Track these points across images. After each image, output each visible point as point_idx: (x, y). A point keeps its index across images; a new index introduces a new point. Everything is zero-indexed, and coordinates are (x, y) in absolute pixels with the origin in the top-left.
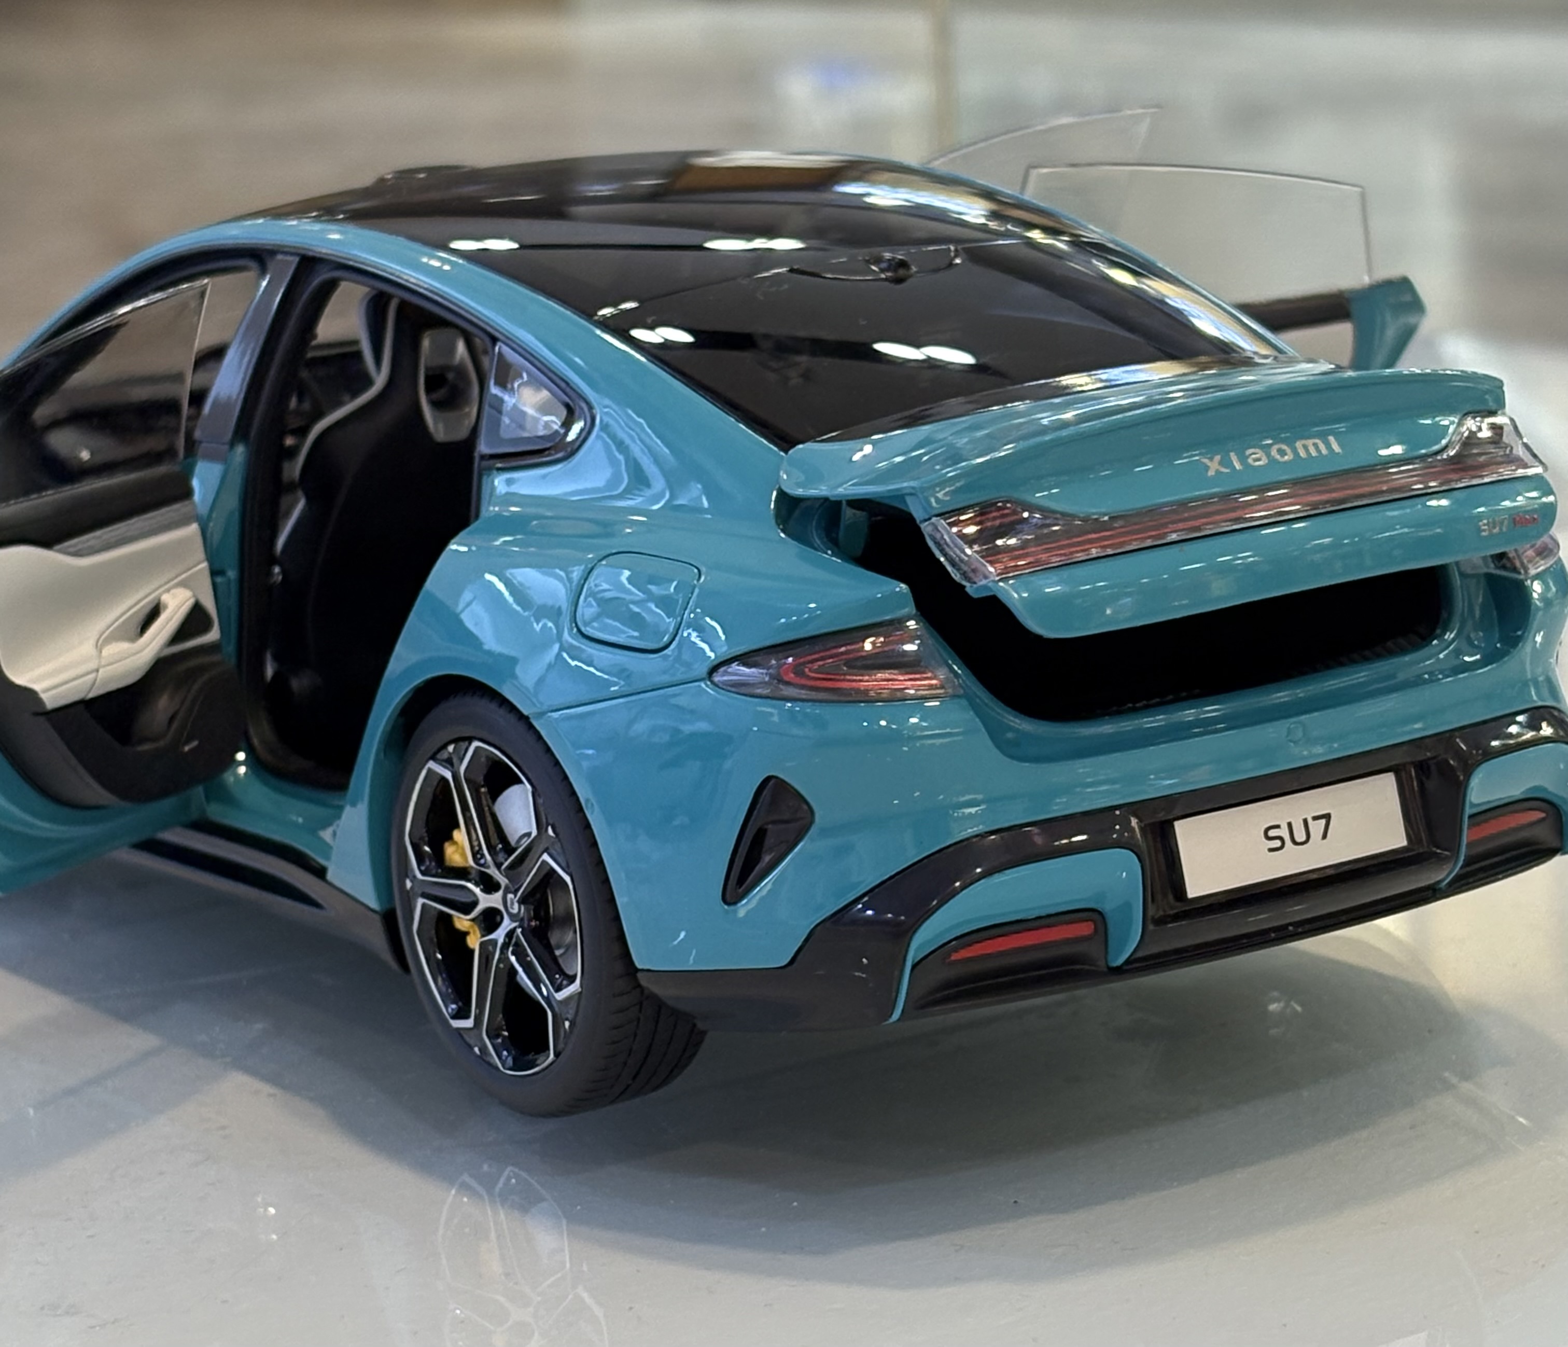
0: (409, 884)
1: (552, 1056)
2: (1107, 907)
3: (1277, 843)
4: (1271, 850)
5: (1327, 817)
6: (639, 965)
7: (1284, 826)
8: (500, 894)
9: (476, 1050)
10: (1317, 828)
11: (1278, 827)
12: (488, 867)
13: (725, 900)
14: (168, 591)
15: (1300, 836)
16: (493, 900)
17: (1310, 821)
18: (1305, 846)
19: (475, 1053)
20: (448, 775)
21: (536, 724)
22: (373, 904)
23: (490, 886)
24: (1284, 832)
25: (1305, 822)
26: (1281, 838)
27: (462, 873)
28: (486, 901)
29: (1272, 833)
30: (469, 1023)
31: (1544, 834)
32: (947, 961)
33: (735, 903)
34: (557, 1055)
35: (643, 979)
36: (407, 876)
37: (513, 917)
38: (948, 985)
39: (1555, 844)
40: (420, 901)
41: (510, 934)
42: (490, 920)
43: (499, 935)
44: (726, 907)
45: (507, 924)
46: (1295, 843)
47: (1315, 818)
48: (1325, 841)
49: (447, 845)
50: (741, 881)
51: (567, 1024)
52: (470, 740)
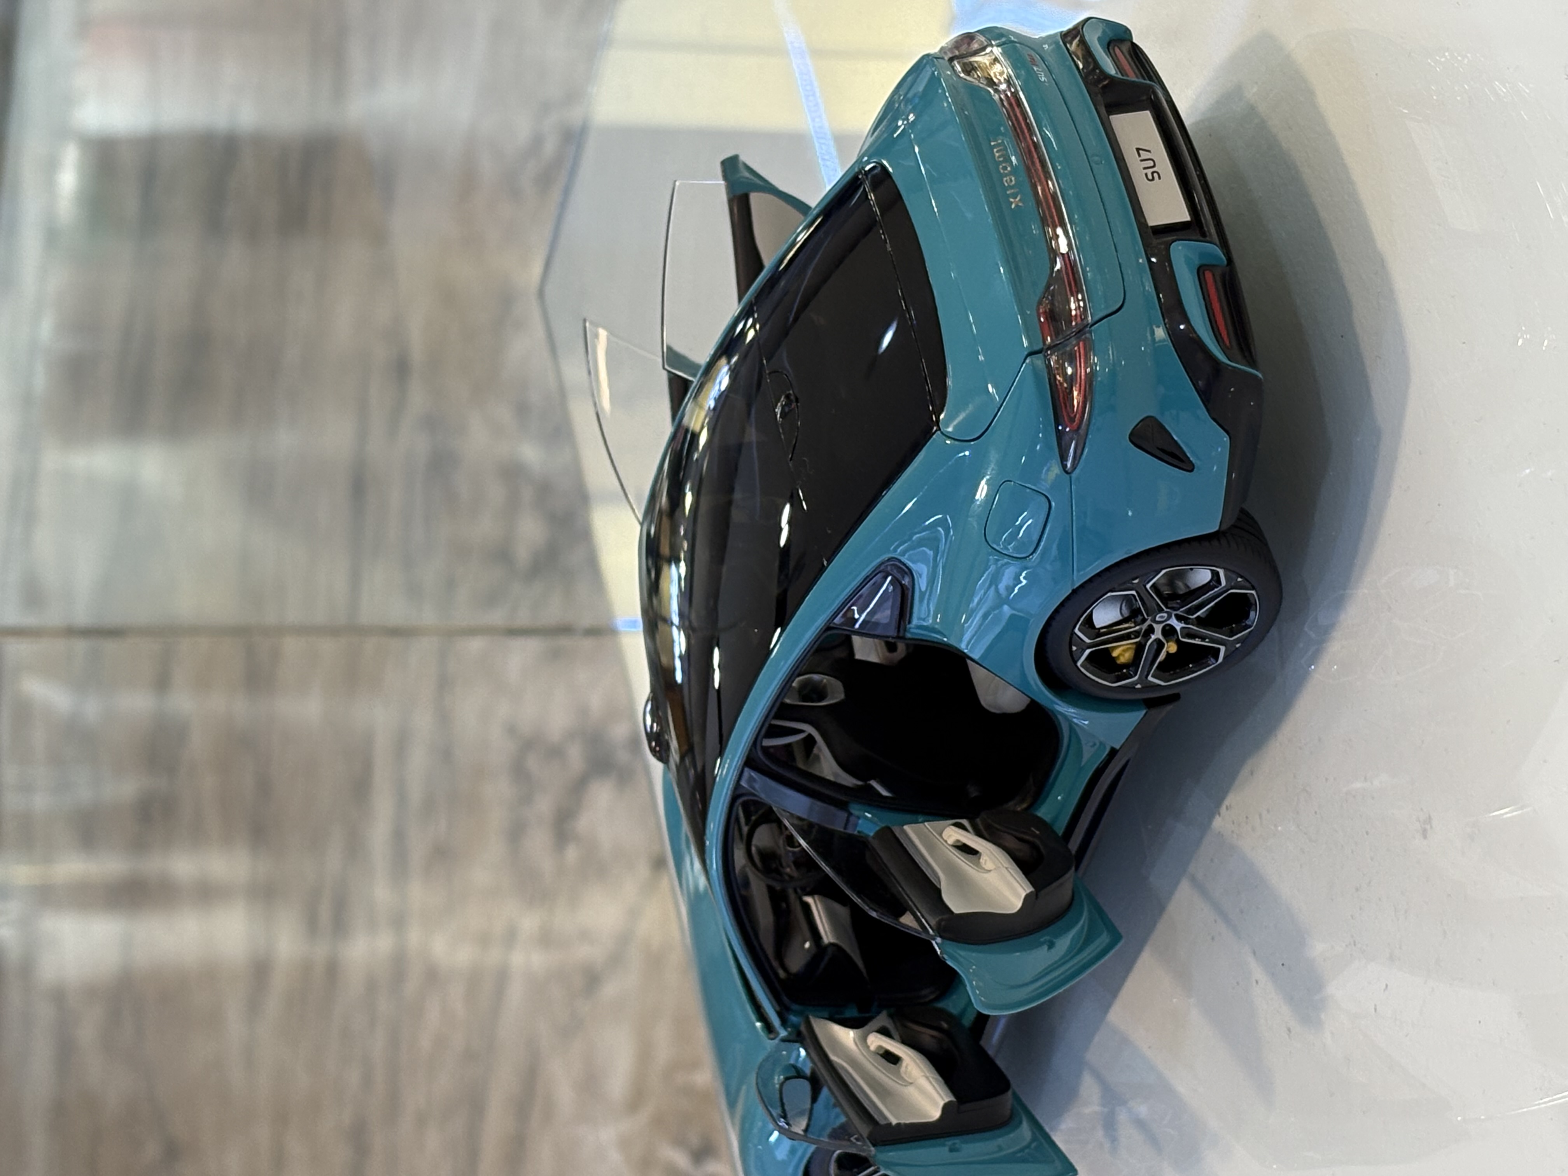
0: (1139, 686)
1: (1253, 592)
2: (1197, 262)
3: (1155, 175)
4: (1160, 178)
5: (1138, 150)
6: (1216, 529)
7: (1146, 171)
8: (1155, 625)
9: (1238, 646)
10: (1145, 155)
11: (1146, 175)
12: (1141, 629)
13: (1191, 471)
14: (946, 842)
15: (1151, 163)
16: (1158, 628)
17: (1140, 158)
18: (1155, 160)
19: (1239, 647)
20: (1088, 651)
21: (1077, 585)
22: (1144, 712)
23: (1151, 630)
24: (1149, 171)
25: (1142, 161)
26: (1153, 173)
27: (1139, 649)
28: (1158, 635)
29: (1150, 177)
30: (1223, 649)
31: (1126, 47)
32: (1230, 347)
33: (1193, 465)
34: (1253, 588)
35: (1224, 527)
36: (1134, 688)
37: (1169, 617)
38: (1241, 349)
39: (1129, 44)
40: (1150, 678)
41: (1179, 618)
42: (1169, 632)
43: (1178, 626)
44: (1195, 469)
45: (1174, 622)
46: (1154, 166)
47: (1139, 155)
48: (1152, 151)
49: (1118, 662)
50: (1181, 461)
51: (1239, 579)
52: (1073, 633)
